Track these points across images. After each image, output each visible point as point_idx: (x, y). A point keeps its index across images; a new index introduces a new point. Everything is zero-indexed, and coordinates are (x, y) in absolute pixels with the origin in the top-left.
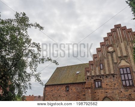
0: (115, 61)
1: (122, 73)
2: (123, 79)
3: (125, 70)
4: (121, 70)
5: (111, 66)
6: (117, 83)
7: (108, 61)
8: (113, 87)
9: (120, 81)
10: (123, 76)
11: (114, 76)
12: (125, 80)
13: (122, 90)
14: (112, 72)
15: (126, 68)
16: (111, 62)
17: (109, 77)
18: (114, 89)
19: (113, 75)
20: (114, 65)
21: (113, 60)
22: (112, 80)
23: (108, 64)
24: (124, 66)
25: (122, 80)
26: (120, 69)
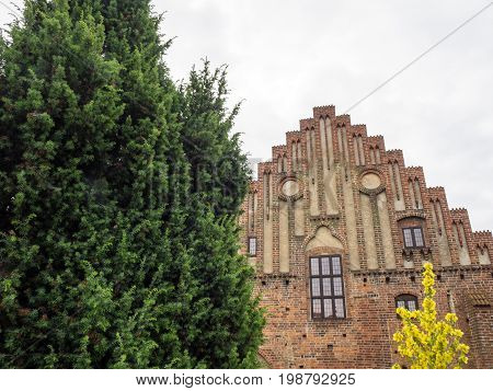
0: (299, 232)
1: (315, 272)
2: (316, 293)
3: (325, 261)
4: (314, 262)
5: (284, 247)
6: (296, 306)
7: (276, 229)
8: (280, 319)
9: (303, 299)
10: (316, 282)
11: (287, 282)
12: (322, 298)
13: (307, 329)
14: (285, 269)
15: (330, 257)
16: (284, 233)
17: (272, 286)
18: (283, 326)
19: (286, 279)
20: (294, 245)
21: (291, 226)
22: (280, 296)
23: (276, 239)
24: (325, 249)
25: (313, 298)
26: (310, 258)
